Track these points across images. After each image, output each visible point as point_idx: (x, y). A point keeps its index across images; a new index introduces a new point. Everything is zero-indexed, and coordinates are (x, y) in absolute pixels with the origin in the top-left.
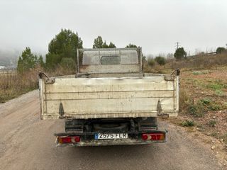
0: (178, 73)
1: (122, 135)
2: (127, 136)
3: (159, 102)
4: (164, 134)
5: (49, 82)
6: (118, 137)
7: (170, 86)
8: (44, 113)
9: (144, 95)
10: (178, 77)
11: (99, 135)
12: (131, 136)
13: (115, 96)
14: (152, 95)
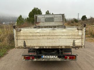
0: (85, 26)
1: (54, 56)
2: (57, 57)
3: (74, 41)
4: (76, 56)
5: (18, 30)
6: (53, 57)
7: (80, 33)
8: (17, 45)
9: (66, 37)
10: (85, 28)
11: (44, 56)
12: (59, 57)
13: (51, 38)
14: (70, 37)
